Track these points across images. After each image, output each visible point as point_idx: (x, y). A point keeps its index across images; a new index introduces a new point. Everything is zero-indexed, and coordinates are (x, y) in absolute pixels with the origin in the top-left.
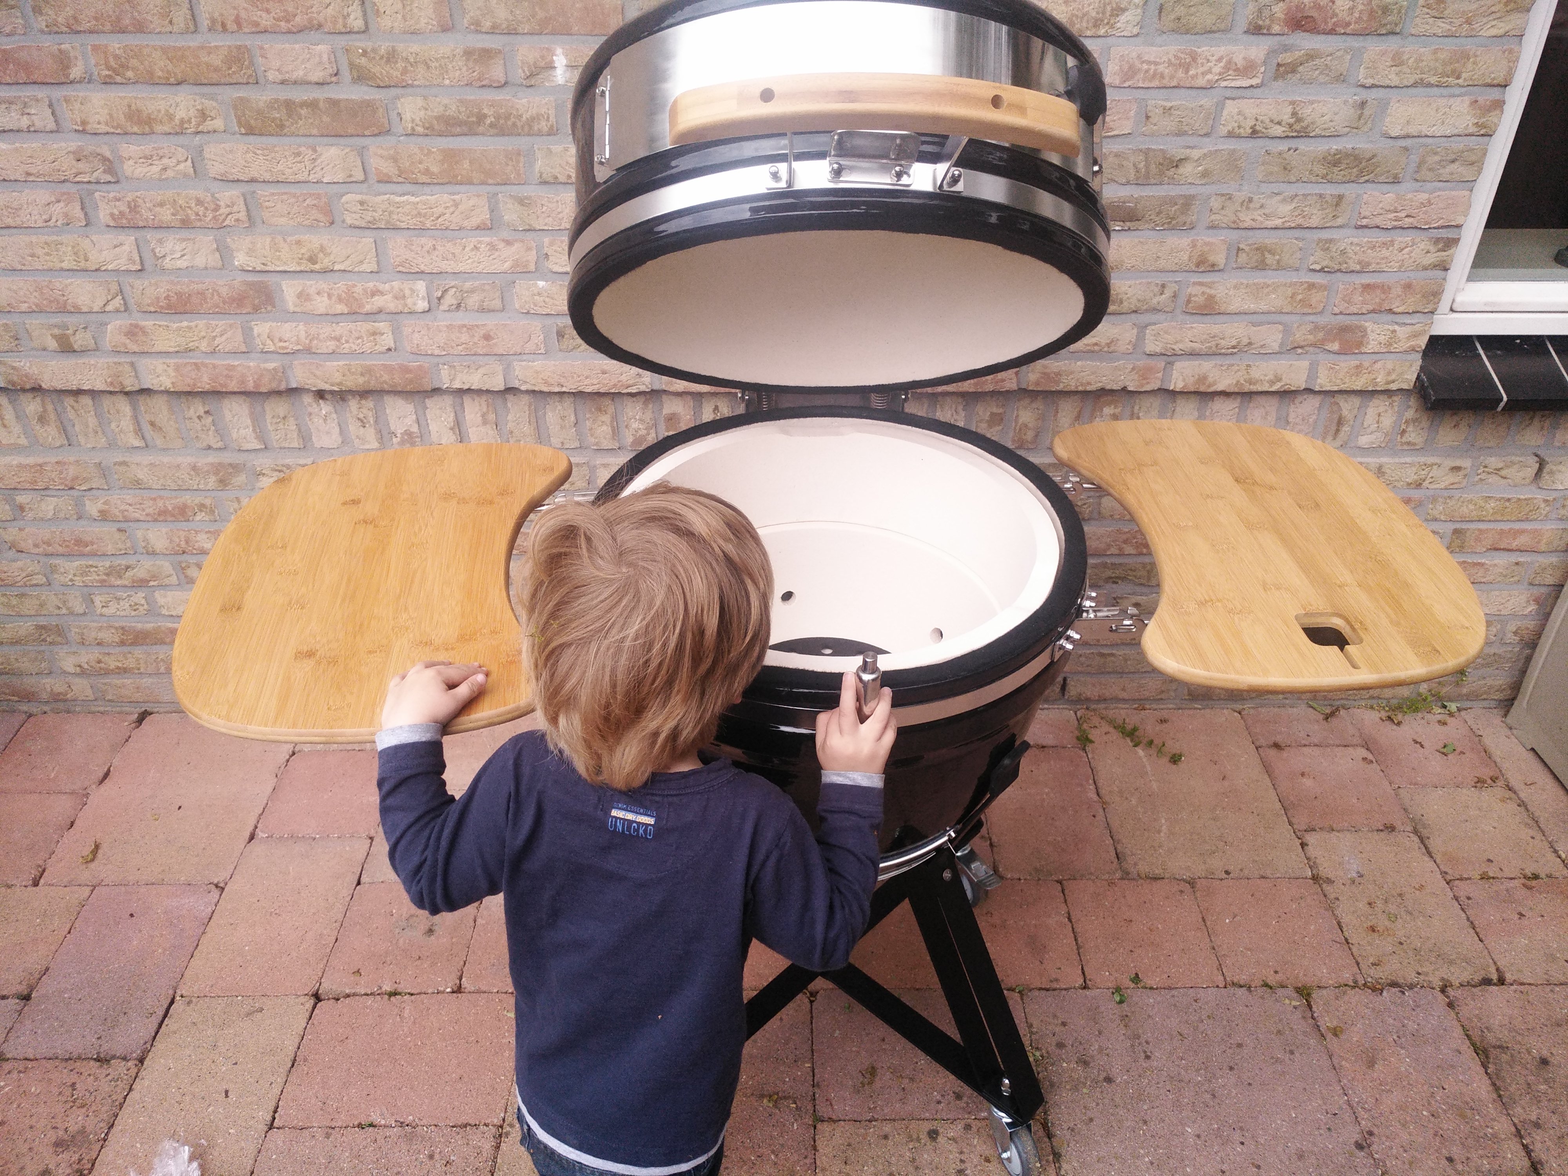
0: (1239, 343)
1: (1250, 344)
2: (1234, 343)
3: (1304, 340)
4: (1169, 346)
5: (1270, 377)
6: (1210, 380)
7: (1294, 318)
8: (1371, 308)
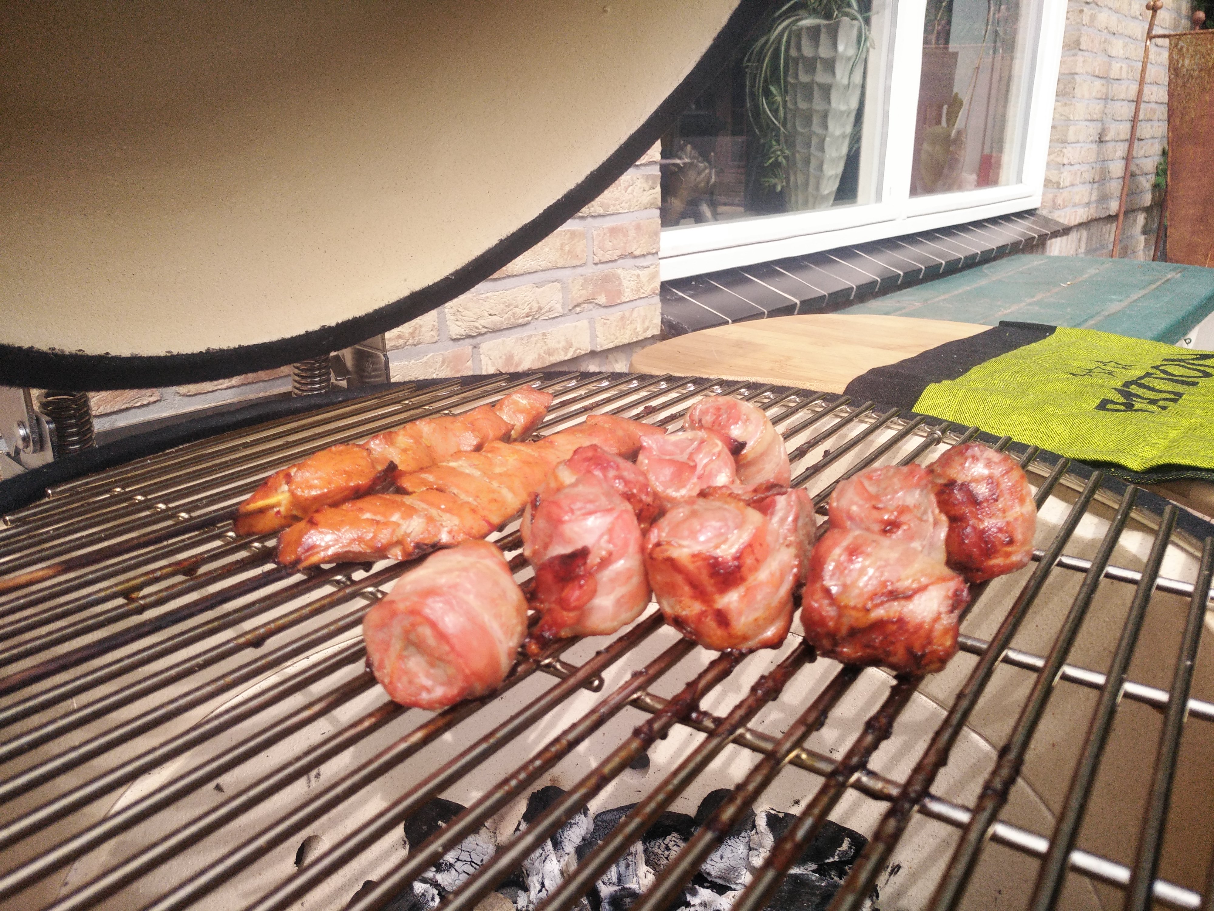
0: (531, 309)
1: (540, 309)
2: (527, 310)
3: (580, 297)
4: (472, 324)
5: (563, 343)
6: (516, 358)
7: (567, 272)
8: (618, 253)
